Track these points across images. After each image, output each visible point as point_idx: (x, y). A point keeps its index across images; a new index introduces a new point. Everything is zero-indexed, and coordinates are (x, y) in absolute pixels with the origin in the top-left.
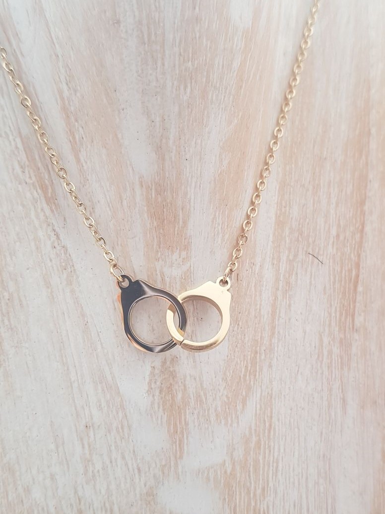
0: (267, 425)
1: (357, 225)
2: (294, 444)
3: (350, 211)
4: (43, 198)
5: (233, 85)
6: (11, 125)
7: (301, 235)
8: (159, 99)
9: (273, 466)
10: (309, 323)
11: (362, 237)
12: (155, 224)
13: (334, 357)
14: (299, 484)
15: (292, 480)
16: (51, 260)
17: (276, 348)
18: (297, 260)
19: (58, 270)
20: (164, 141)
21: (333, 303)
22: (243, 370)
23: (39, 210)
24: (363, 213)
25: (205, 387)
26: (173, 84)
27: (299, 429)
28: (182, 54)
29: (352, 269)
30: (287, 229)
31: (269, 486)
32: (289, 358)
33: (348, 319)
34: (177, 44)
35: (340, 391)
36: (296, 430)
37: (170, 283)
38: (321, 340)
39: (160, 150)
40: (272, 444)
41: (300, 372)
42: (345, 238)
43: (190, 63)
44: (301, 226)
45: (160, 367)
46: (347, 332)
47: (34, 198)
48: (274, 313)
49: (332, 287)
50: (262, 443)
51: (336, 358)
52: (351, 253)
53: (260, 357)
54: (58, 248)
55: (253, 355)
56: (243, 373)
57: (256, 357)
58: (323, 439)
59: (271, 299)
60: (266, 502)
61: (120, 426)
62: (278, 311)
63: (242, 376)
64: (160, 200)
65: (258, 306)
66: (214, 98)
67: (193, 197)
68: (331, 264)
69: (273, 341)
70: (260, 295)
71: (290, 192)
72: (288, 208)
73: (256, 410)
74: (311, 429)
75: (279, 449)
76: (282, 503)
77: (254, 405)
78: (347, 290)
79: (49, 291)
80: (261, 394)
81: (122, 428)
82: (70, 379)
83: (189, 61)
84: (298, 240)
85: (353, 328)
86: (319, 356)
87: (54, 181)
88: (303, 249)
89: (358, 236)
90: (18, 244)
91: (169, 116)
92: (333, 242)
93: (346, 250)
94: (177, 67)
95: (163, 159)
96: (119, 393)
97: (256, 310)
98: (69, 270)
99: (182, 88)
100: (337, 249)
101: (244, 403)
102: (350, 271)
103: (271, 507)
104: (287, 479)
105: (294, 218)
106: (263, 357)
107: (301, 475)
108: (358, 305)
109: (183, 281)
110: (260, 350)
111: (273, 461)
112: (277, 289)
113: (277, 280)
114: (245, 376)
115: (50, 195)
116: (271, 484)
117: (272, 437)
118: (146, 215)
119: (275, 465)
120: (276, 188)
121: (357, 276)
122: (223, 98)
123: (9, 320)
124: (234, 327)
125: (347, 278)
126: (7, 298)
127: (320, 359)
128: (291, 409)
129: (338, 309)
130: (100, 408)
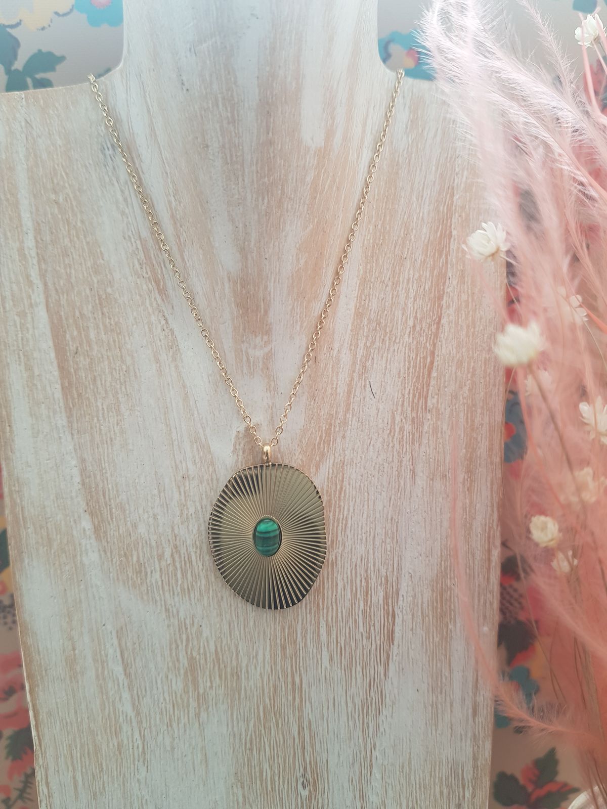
0: (338, 487)
1: (434, 317)
2: (363, 506)
3: (427, 305)
4: (156, 289)
5: (307, 196)
6: (133, 230)
7: (379, 325)
8: (241, 209)
9: (342, 523)
10: (383, 402)
11: (438, 328)
12: (241, 312)
13: (405, 434)
14: (367, 541)
15: (360, 537)
16: (160, 340)
17: (350, 422)
18: (374, 347)
19: (166, 349)
20: (246, 243)
21: (406, 385)
22: (318, 439)
23: (153, 300)
24: (440, 307)
25: (282, 450)
26: (252, 196)
27: (368, 493)
28: (259, 171)
29: (427, 358)
30: (366, 319)
31: (338, 539)
32: (362, 431)
33: (421, 402)
34: (255, 163)
35: (411, 463)
36: (366, 494)
37: (254, 362)
38: (393, 418)
39: (243, 251)
40: (342, 504)
41: (371, 444)
42: (421, 329)
43: (266, 179)
44: (379, 317)
45: (243, 432)
46: (419, 412)
47: (149, 289)
48: (349, 392)
49: (406, 372)
50: (333, 502)
51: (408, 435)
52: (426, 342)
53: (334, 429)
54: (167, 330)
55: (327, 427)
56: (317, 441)
57: (330, 429)
58: (391, 505)
59: (347, 379)
60: (334, 554)
61: (210, 479)
62: (353, 390)
63: (317, 444)
64: (244, 292)
65: (335, 385)
66: (289, 207)
67: (272, 290)
68: (407, 352)
69: (348, 415)
70: (337, 375)
71: (370, 287)
72: (367, 301)
73: (329, 474)
74: (381, 495)
75: (349, 510)
76: (350, 556)
77: (327, 470)
78: (421, 374)
79: (158, 365)
80: (335, 460)
81: (212, 479)
82: (172, 438)
83: (265, 177)
84: (376, 330)
85: (426, 408)
86: (391, 431)
87: (165, 276)
88: (380, 337)
89: (434, 328)
90: (135, 326)
91: (250, 223)
92: (410, 332)
93: (422, 339)
94: (255, 182)
95: (247, 259)
96: (210, 451)
97: (332, 388)
98: (175, 349)
99: (260, 199)
100: (413, 338)
101: (318, 467)
102: (425, 358)
103: (339, 558)
104: (356, 536)
105: (373, 310)
106: (337, 429)
107: (369, 533)
108: (431, 388)
109: (265, 360)
110: (335, 423)
111: (343, 519)
112: (354, 371)
113: (354, 363)
114: (319, 444)
115: (161, 287)
116: (340, 538)
117: (342, 498)
118: (233, 306)
119: (344, 522)
120: (356, 284)
121: (432, 363)
122: (298, 206)
123: (126, 389)
124: (311, 402)
125: (422, 364)
126: (125, 370)
127: (392, 434)
128: (362, 476)
129: (411, 391)
130: (195, 463)
